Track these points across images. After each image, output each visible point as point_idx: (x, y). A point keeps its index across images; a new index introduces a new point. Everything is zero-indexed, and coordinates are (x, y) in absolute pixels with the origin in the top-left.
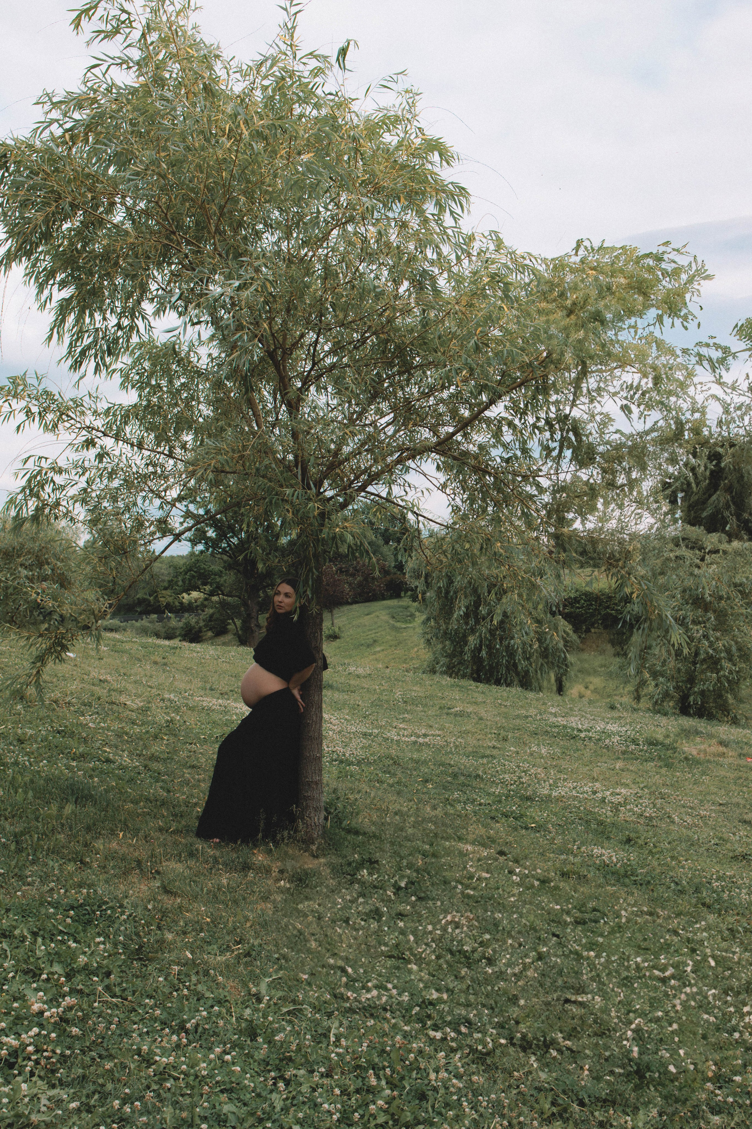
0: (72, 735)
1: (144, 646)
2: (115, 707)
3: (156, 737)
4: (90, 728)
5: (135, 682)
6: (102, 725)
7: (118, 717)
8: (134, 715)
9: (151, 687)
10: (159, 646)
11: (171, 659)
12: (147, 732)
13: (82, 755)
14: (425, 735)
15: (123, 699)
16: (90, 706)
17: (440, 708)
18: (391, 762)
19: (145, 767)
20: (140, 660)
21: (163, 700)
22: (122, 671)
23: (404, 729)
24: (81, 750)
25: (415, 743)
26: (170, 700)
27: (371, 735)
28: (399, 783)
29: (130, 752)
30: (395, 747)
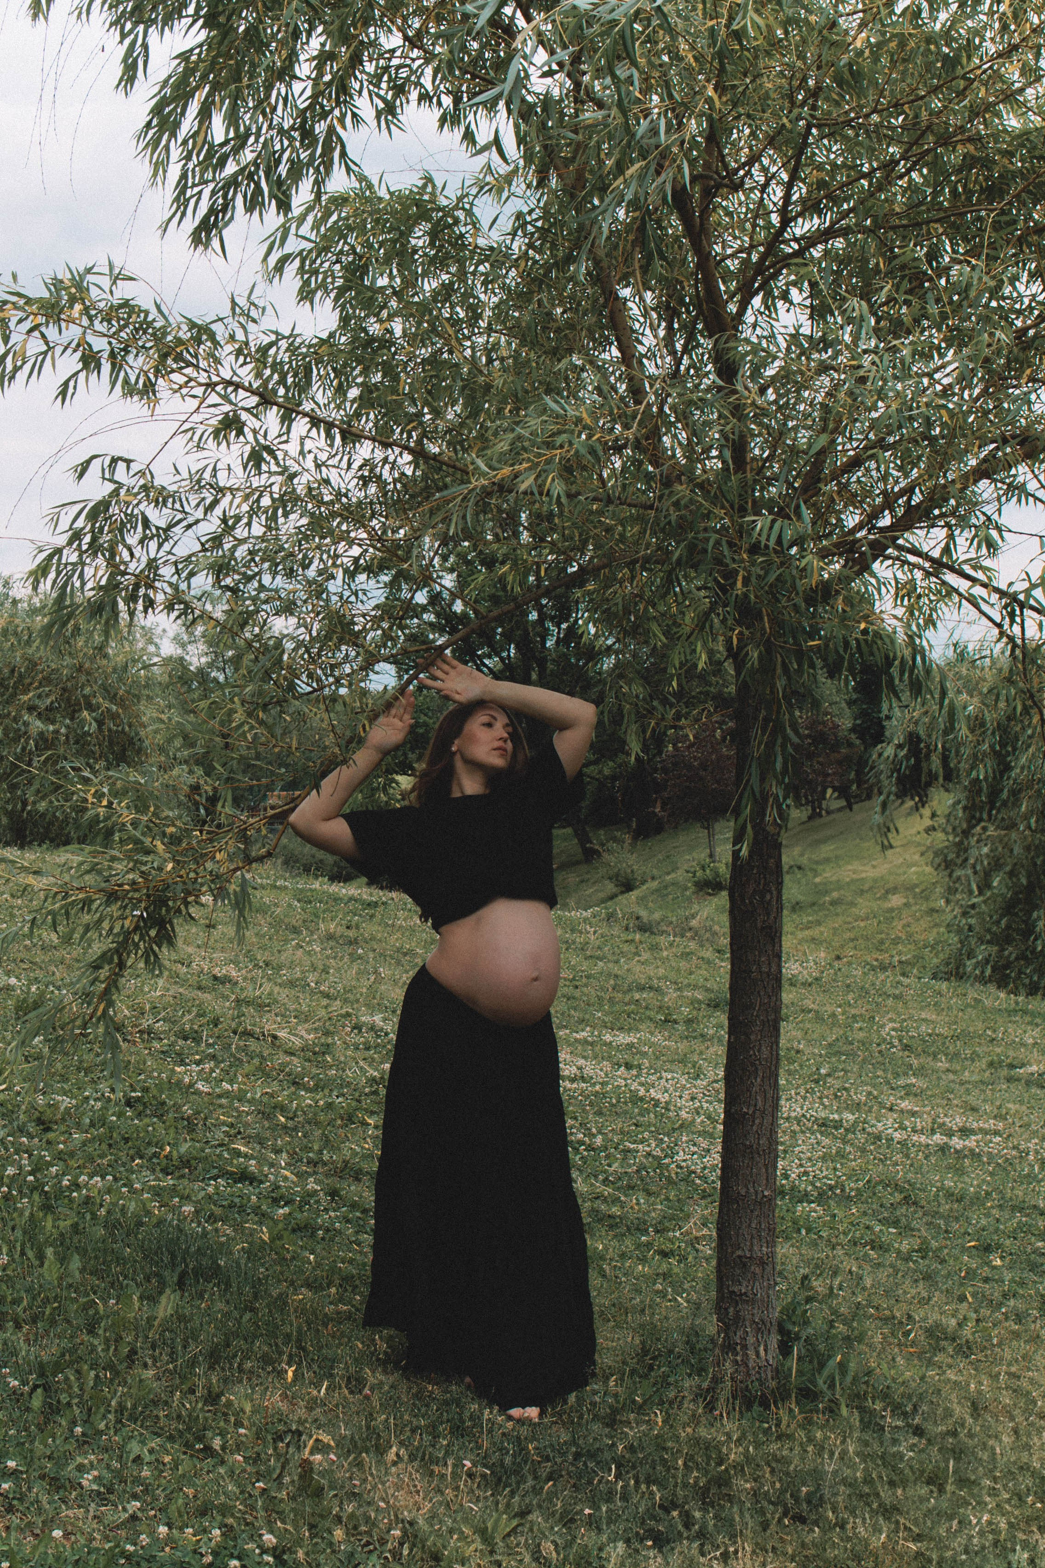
0: (160, 1110)
1: (305, 898)
2: (252, 1044)
3: (350, 1118)
4: (198, 1093)
5: (292, 984)
6: (226, 1086)
7: (261, 1069)
8: (296, 1064)
9: (327, 996)
10: (337, 899)
11: (370, 929)
12: (330, 1106)
13: (186, 1162)
14: (965, 1132)
15: (269, 1024)
16: (197, 1040)
17: (991, 1064)
18: (898, 1197)
19: (333, 1193)
20: (296, 930)
21: (357, 1027)
22: (261, 957)
23: (914, 1114)
24: (184, 1148)
25: (943, 1149)
26: (372, 1028)
27: (838, 1125)
28: (923, 1251)
29: (292, 1155)
30: (898, 1157)
